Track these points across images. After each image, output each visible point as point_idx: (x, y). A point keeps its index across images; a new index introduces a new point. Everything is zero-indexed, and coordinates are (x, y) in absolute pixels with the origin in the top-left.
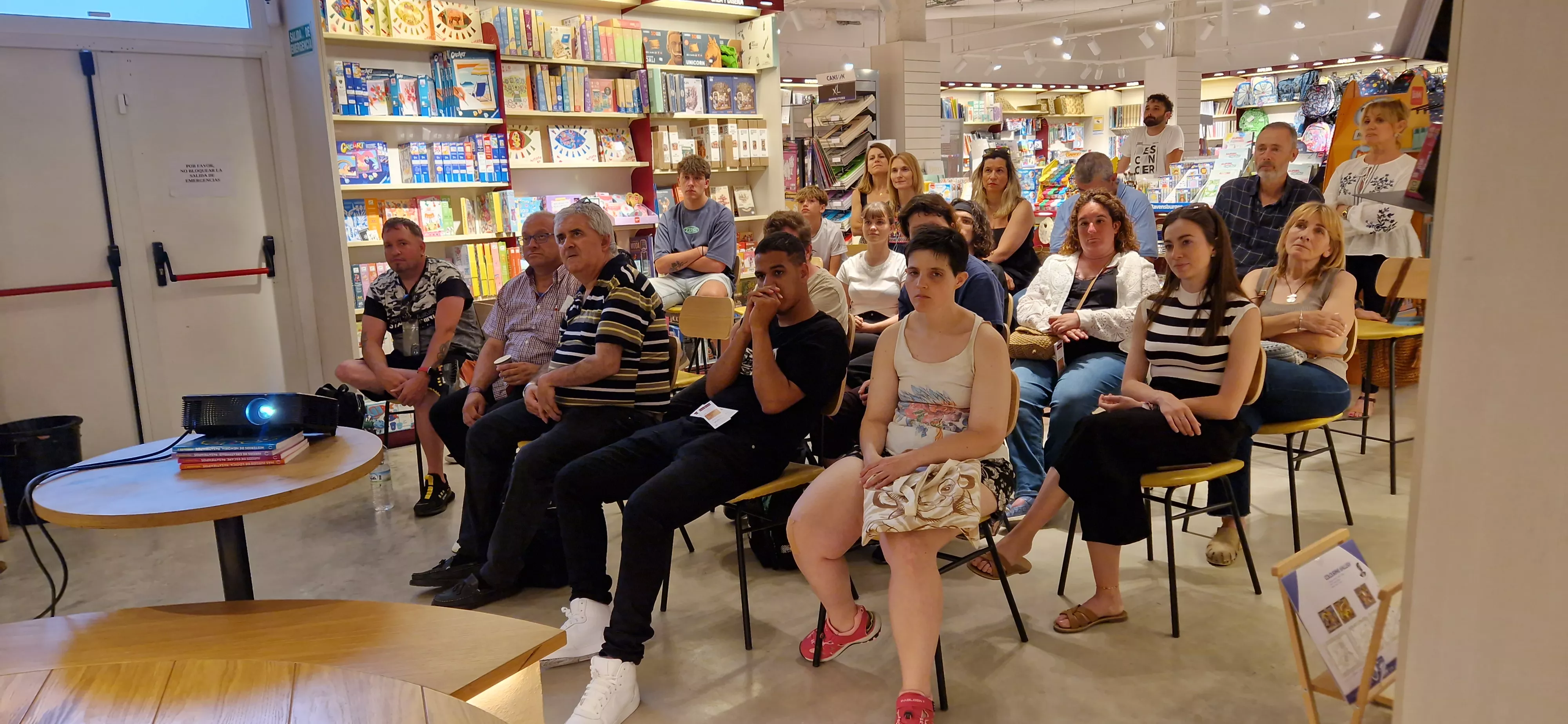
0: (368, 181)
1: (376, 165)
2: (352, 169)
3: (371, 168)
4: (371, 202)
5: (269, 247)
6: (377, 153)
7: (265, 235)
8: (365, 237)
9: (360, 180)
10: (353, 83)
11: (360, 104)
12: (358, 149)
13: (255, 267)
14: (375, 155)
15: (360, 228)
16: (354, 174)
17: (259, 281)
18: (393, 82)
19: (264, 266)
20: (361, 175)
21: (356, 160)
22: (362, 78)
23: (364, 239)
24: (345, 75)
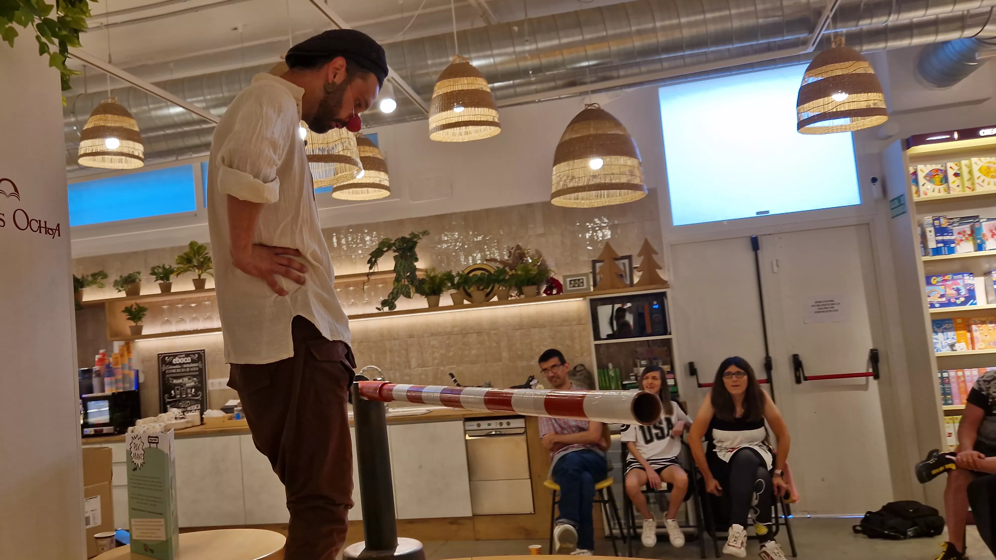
0: (955, 304)
1: (963, 292)
2: (942, 296)
3: (959, 294)
4: (959, 321)
5: (874, 357)
6: (964, 282)
7: (872, 348)
8: (955, 348)
9: (949, 304)
10: (940, 231)
11: (949, 246)
12: (946, 280)
13: (864, 371)
14: (962, 284)
15: (950, 341)
16: (944, 299)
17: (867, 381)
18: (977, 225)
19: (871, 370)
20: (949, 300)
21: (945, 288)
22: (949, 226)
23: (953, 350)
24: (934, 226)
